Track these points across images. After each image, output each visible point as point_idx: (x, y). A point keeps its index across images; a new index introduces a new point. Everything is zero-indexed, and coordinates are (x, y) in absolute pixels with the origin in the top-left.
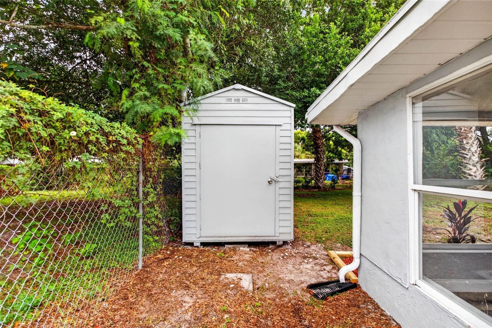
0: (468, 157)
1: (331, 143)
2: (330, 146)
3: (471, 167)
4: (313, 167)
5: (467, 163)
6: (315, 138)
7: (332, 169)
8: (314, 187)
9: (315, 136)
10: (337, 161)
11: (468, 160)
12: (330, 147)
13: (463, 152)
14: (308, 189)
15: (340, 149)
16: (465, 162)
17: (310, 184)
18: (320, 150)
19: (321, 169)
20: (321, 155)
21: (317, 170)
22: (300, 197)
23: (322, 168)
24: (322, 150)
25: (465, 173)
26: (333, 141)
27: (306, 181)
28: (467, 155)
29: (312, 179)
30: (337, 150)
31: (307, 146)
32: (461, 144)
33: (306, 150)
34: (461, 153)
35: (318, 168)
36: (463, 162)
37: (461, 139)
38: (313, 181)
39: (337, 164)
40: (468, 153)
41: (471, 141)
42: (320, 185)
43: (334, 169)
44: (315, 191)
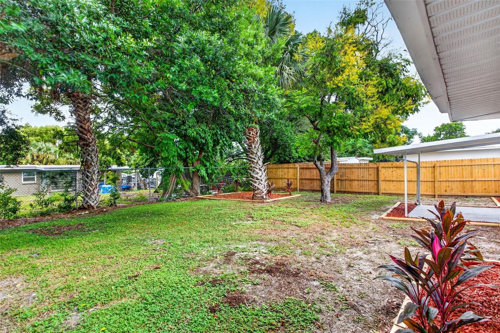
0: (255, 161)
1: (107, 142)
2: (104, 145)
3: (257, 171)
4: (79, 176)
5: (255, 168)
6: (81, 129)
7: (108, 178)
8: (82, 208)
9: (81, 127)
10: (115, 167)
11: (255, 164)
12: (105, 149)
13: (251, 156)
14: (70, 212)
15: (119, 151)
16: (253, 166)
17: (74, 204)
18: (90, 149)
19: (92, 179)
20: (91, 157)
21: (86, 181)
22: (52, 234)
23: (95, 177)
24: (93, 150)
25: (253, 177)
26: (109, 139)
27: (66, 200)
28: (255, 159)
29: (78, 194)
30: (115, 152)
31: (67, 144)
32: (249, 149)
33: (66, 151)
34: (250, 157)
35: (87, 177)
36: (251, 167)
37: (250, 143)
38: (79, 198)
39: (115, 171)
40: (255, 158)
41: (257, 146)
42: (93, 204)
43: (111, 177)
44: (84, 217)
